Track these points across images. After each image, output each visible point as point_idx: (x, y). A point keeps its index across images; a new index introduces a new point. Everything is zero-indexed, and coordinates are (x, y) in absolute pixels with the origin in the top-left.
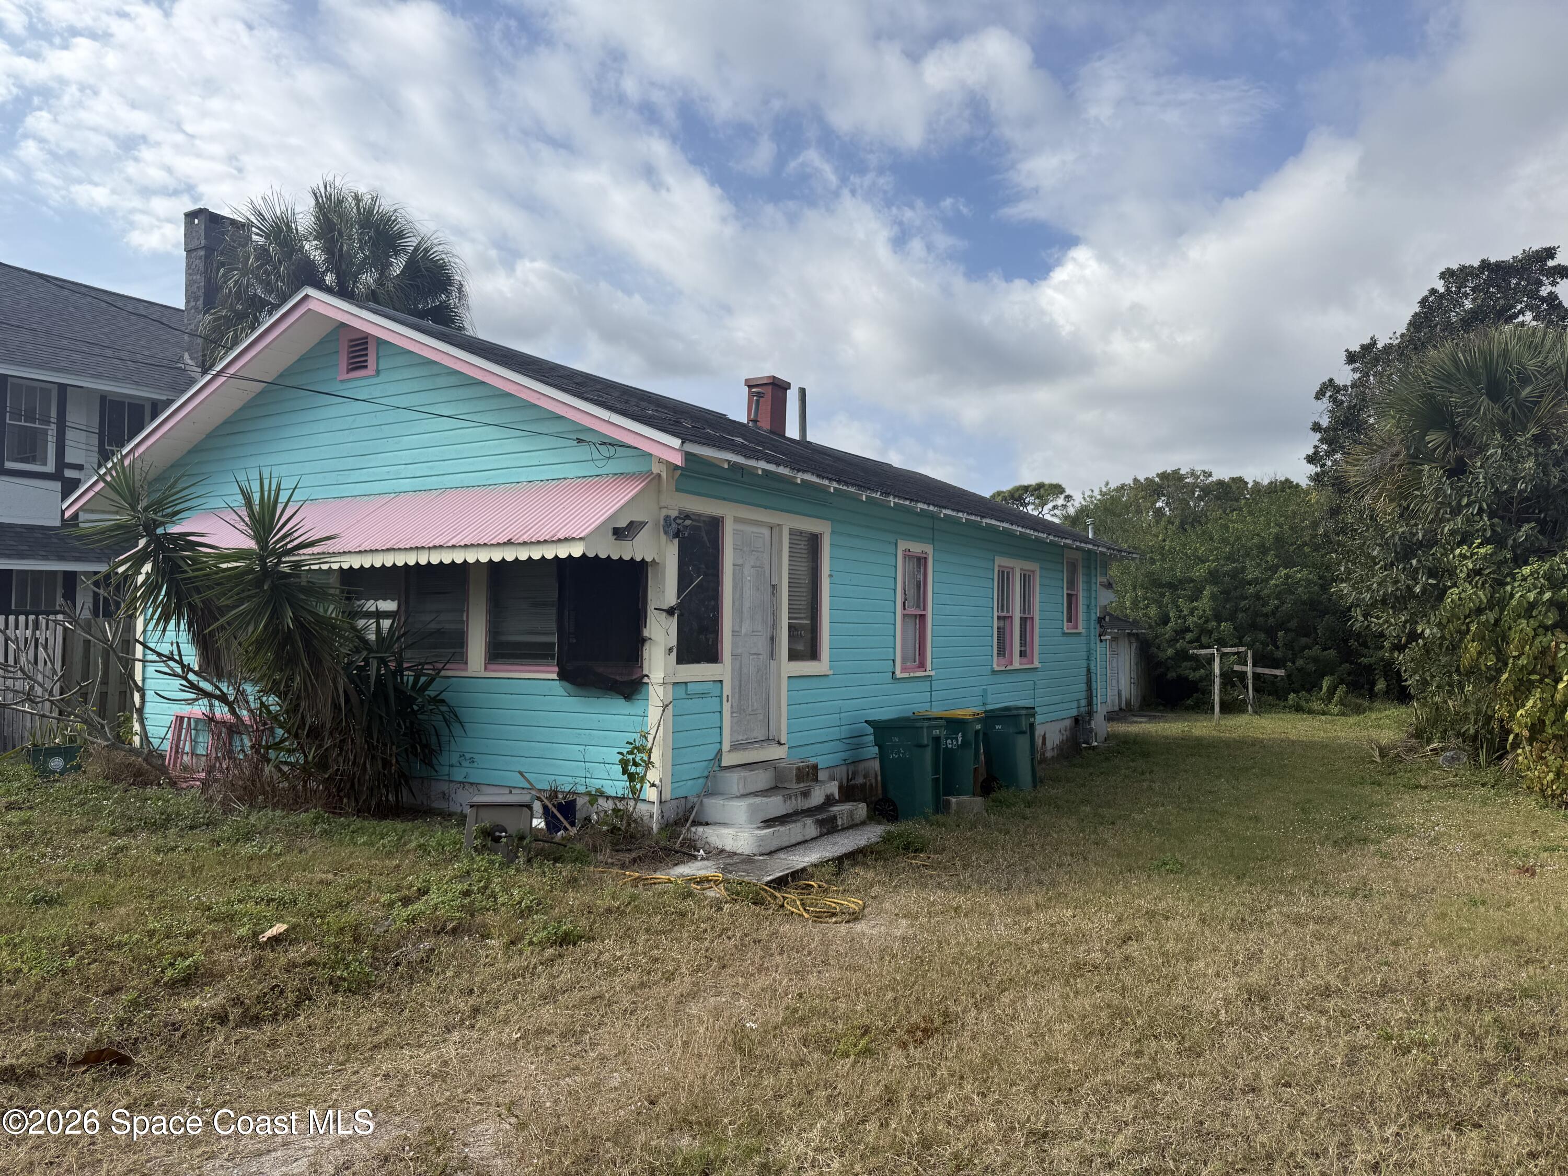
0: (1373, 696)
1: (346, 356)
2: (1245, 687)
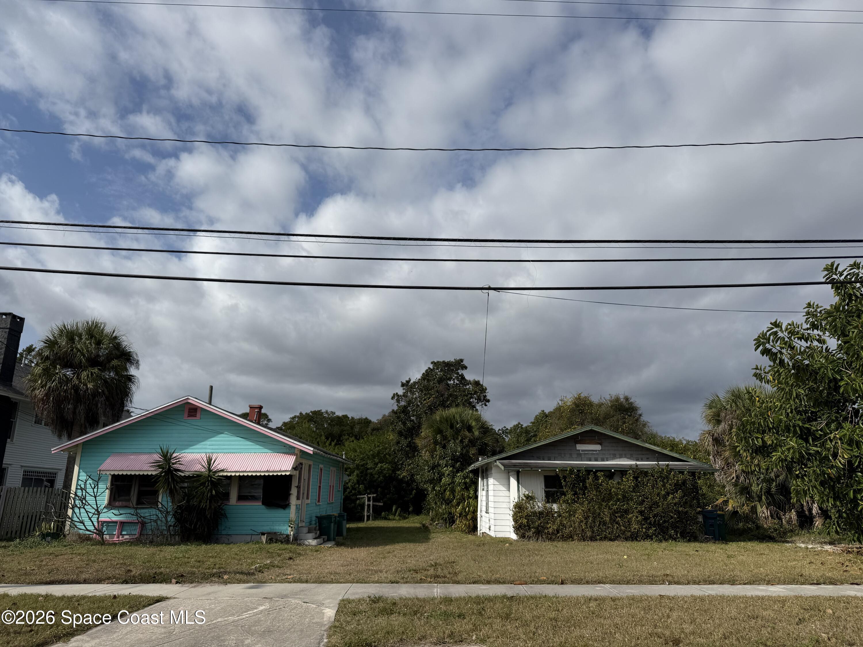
0: (409, 513)
1: (187, 412)
2: (370, 510)
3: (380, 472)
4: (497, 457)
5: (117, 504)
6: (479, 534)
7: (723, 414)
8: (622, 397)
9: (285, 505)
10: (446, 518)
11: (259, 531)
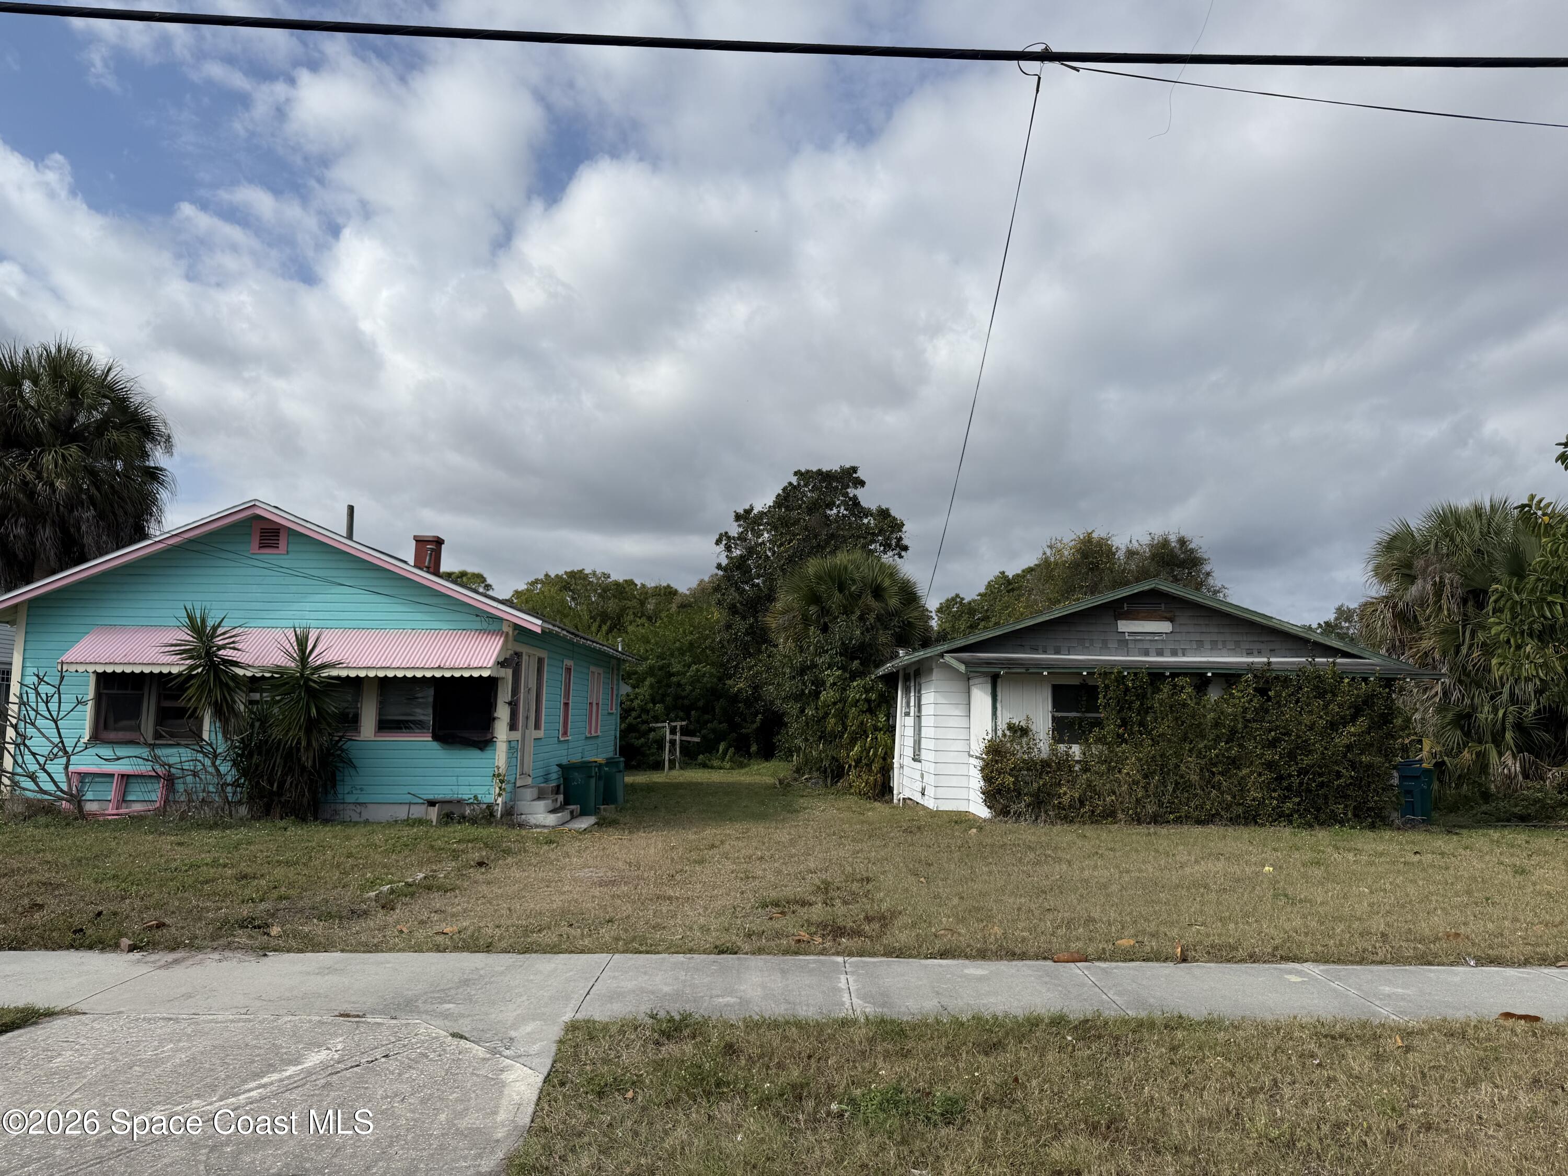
0: (750, 756)
1: (258, 538)
2: (675, 750)
3: (696, 679)
4: (946, 647)
5: (112, 735)
6: (895, 801)
7: (1419, 563)
8: (1173, 538)
9: (485, 743)
10: (826, 769)
11: (425, 797)
